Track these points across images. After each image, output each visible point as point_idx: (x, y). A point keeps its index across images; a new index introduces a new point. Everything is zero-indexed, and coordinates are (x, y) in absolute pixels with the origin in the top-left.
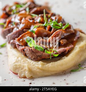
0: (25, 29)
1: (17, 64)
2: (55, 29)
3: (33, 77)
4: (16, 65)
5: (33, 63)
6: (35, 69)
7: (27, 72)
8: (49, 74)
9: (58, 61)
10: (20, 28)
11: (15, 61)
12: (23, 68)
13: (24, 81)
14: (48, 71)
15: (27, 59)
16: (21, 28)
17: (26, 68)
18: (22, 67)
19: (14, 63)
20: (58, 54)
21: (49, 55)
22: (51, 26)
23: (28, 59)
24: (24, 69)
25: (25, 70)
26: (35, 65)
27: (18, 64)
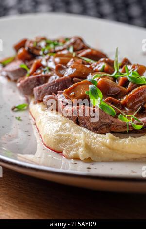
0: (76, 77)
1: (62, 133)
2: (134, 83)
3: (92, 159)
4: (60, 136)
5: (93, 135)
6: (97, 146)
7: (81, 149)
8: (123, 158)
9: (141, 137)
10: (66, 75)
11: (59, 128)
12: (75, 141)
13: (76, 163)
14: (122, 152)
15: (81, 127)
16: (69, 75)
17: (80, 141)
18: (73, 139)
19: (57, 131)
20: (141, 124)
21: (125, 126)
22: (128, 78)
23: (83, 128)
24: (77, 142)
25: (79, 144)
26: (98, 139)
27: (65, 133)
